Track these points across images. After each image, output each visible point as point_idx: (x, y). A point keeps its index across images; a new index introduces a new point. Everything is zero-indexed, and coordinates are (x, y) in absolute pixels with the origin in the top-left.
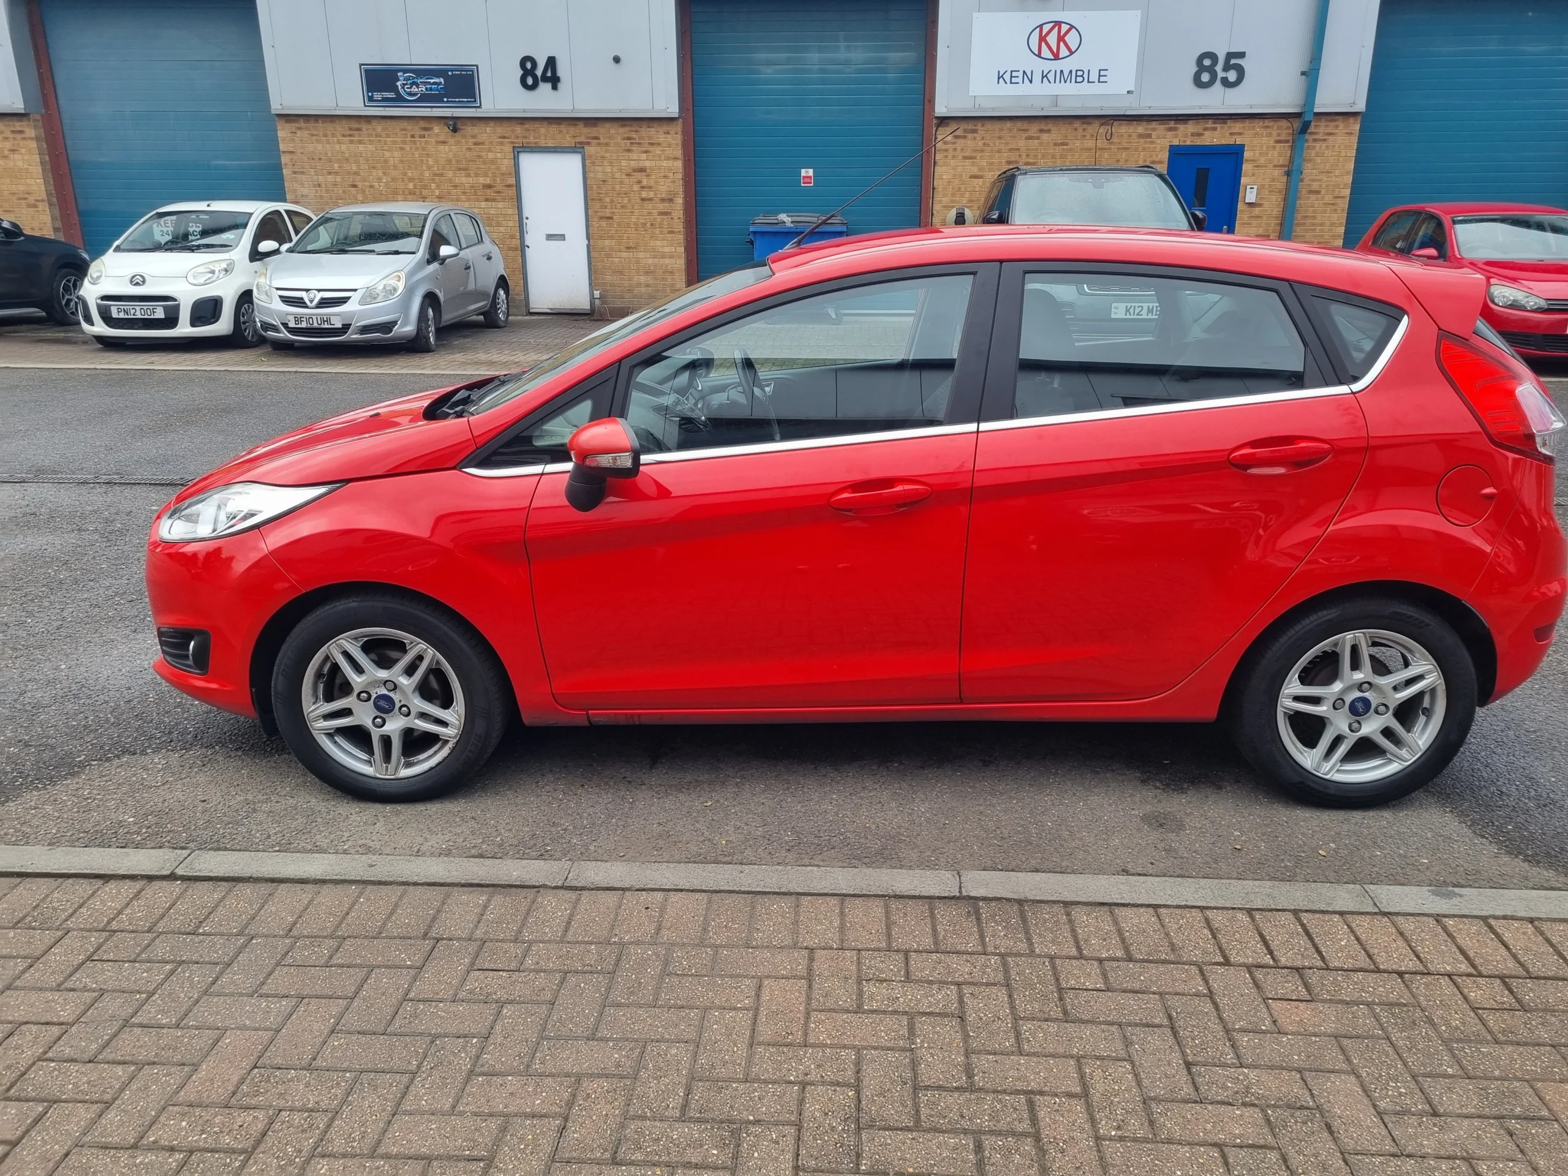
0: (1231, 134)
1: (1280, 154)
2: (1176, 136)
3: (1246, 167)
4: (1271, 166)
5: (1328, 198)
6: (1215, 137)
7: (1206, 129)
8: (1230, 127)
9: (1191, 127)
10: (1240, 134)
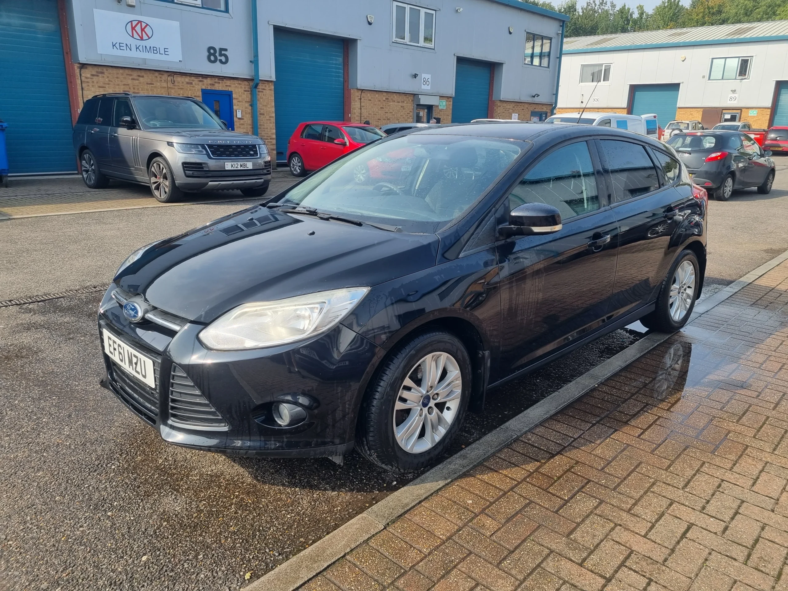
0: (226, 86)
1: (246, 97)
2: (203, 84)
3: (235, 101)
4: (244, 102)
5: (267, 117)
6: (220, 87)
7: (215, 82)
8: (225, 83)
9: (208, 81)
10: (230, 86)
